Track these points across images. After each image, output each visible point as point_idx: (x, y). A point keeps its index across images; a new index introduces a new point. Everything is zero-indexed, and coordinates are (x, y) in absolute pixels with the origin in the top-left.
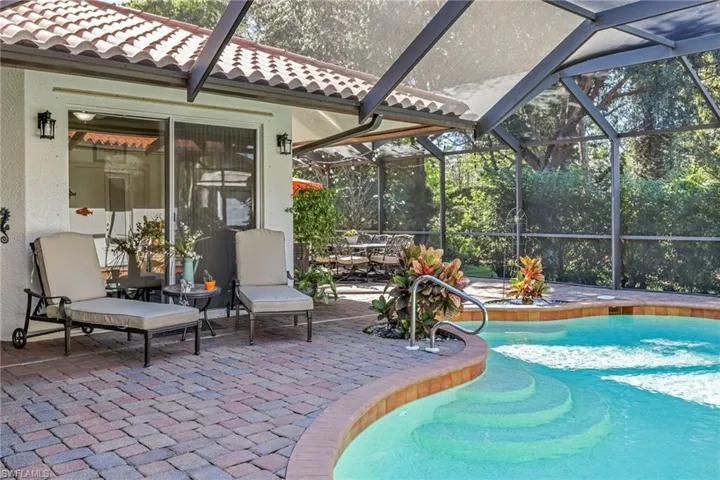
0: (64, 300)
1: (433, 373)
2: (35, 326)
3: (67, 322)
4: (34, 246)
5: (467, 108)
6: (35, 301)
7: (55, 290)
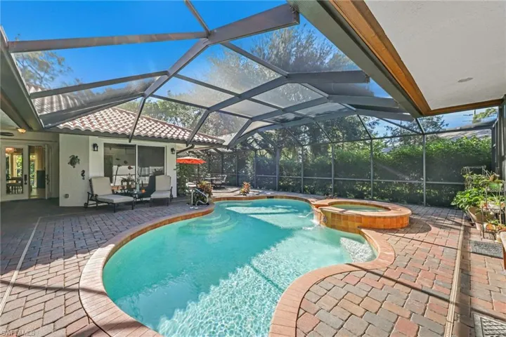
0: (96, 195)
1: (188, 214)
2: (90, 202)
3: (98, 202)
4: (90, 181)
5: (224, 141)
6: (90, 196)
7: (95, 193)
